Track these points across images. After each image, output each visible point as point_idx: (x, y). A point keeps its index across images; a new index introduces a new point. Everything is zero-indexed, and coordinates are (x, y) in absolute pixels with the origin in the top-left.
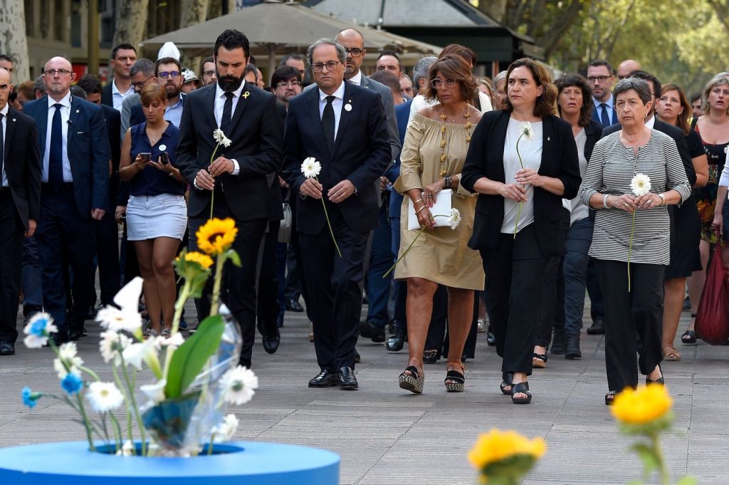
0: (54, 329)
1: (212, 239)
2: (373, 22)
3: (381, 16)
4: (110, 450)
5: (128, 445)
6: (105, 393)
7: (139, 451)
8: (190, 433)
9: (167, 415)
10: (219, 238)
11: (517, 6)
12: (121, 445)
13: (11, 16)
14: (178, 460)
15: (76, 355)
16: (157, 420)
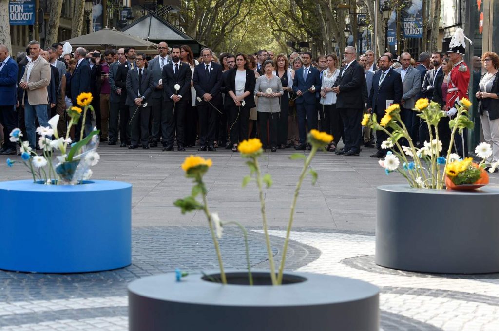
0: (22, 135)
1: (83, 100)
2: (145, 38)
3: (149, 36)
4: (42, 183)
5: (49, 181)
6: (39, 160)
7: (53, 183)
8: (74, 176)
9: (66, 168)
10: (85, 100)
11: (200, 35)
12: (46, 181)
13: (5, 34)
14: (69, 186)
15: (29, 146)
16: (62, 170)
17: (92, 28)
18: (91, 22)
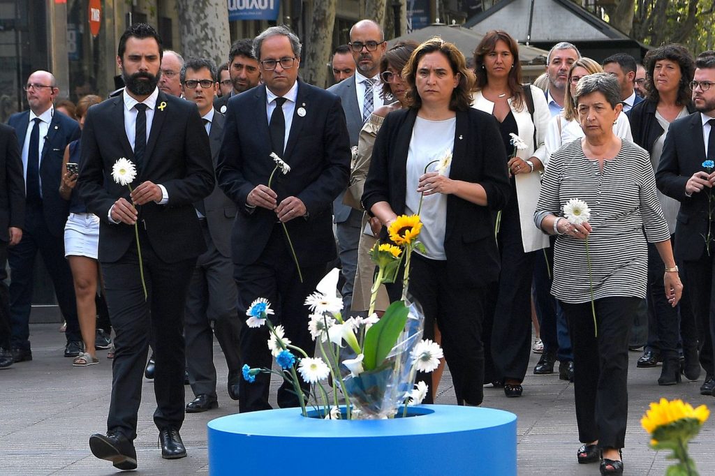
1: (401, 232)
2: (522, 39)
3: (530, 35)
4: (319, 415)
5: (334, 410)
6: (313, 366)
7: (344, 415)
8: (386, 399)
9: (366, 384)
10: (407, 231)
11: (642, 22)
12: (329, 410)
13: (219, 44)
14: (377, 423)
16: (357, 389)
17: (405, 22)
18: (404, 8)
